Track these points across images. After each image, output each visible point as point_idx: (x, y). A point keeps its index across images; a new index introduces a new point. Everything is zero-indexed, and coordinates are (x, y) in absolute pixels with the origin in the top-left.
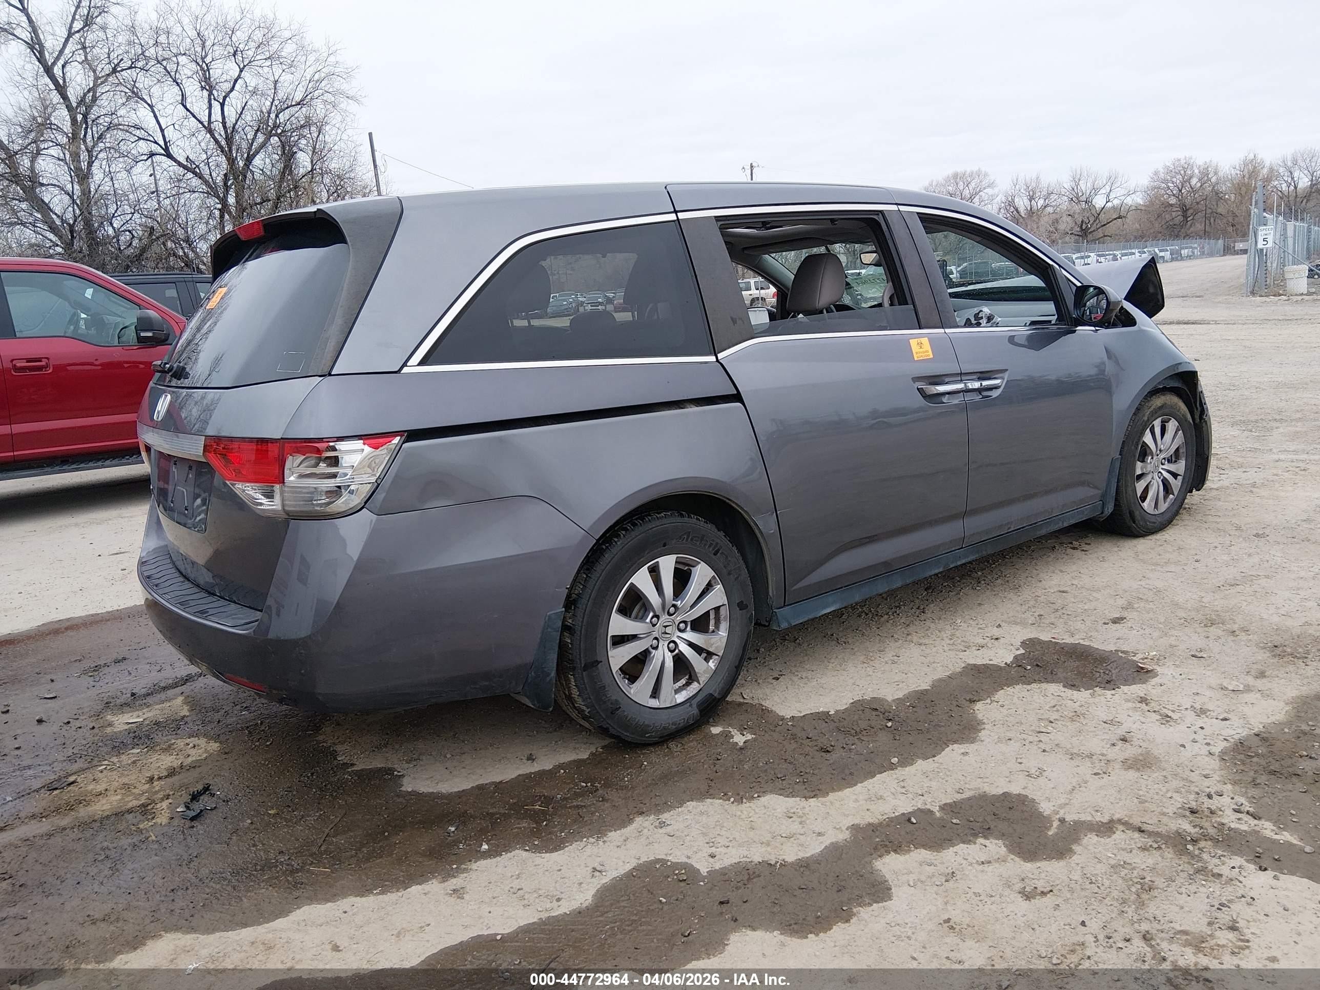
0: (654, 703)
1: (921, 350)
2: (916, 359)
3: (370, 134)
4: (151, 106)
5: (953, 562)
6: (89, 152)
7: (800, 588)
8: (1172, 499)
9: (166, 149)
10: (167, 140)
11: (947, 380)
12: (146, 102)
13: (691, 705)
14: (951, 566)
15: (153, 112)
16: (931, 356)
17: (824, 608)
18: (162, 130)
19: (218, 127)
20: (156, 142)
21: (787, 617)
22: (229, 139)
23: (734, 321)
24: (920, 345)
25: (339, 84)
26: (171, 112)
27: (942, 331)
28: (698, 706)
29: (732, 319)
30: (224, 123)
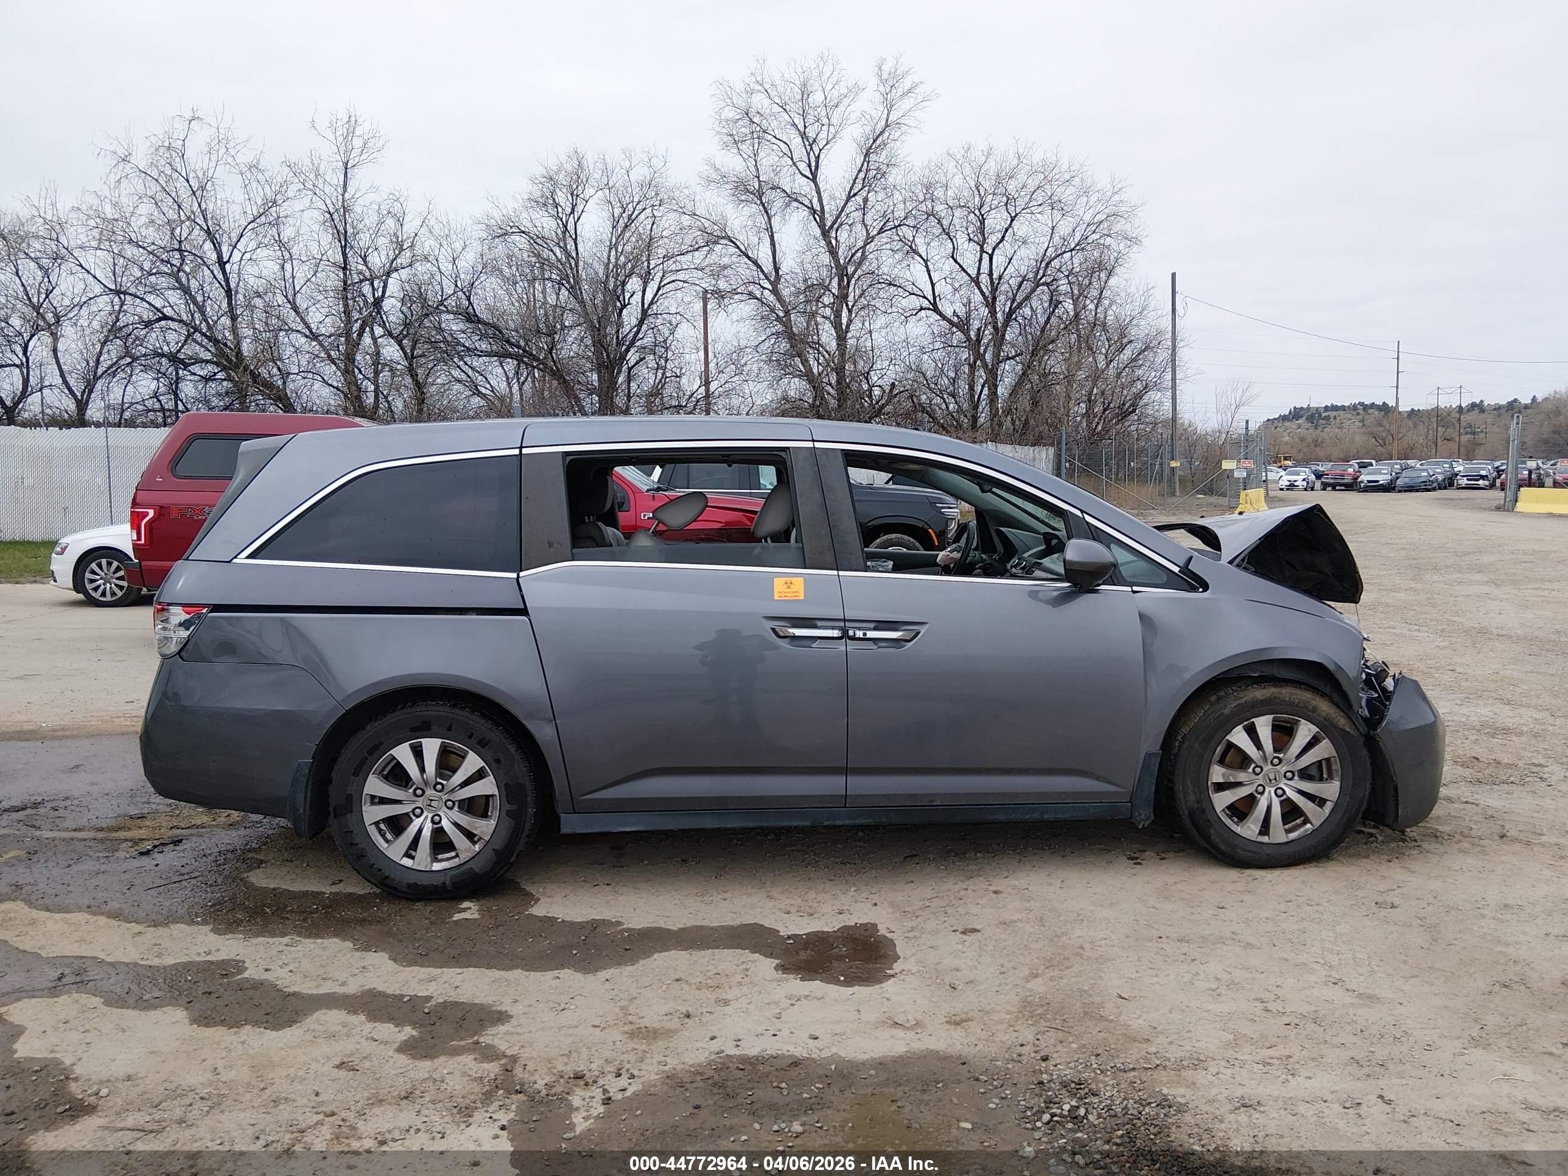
0: (407, 862)
1: (789, 590)
2: (776, 597)
3: (1174, 275)
4: (926, 261)
5: (827, 820)
6: (850, 311)
7: (592, 800)
8: (1307, 830)
9: (934, 304)
10: (937, 294)
11: (819, 623)
12: (921, 256)
13: (446, 875)
14: (825, 824)
15: (927, 266)
16: (802, 597)
17: (624, 826)
18: (933, 285)
19: (984, 279)
20: (925, 297)
21: (570, 824)
22: (994, 289)
23: (550, 544)
24: (789, 585)
25: (1119, 226)
26: (944, 267)
27: (835, 572)
28: (452, 877)
29: (549, 542)
30: (991, 274)
